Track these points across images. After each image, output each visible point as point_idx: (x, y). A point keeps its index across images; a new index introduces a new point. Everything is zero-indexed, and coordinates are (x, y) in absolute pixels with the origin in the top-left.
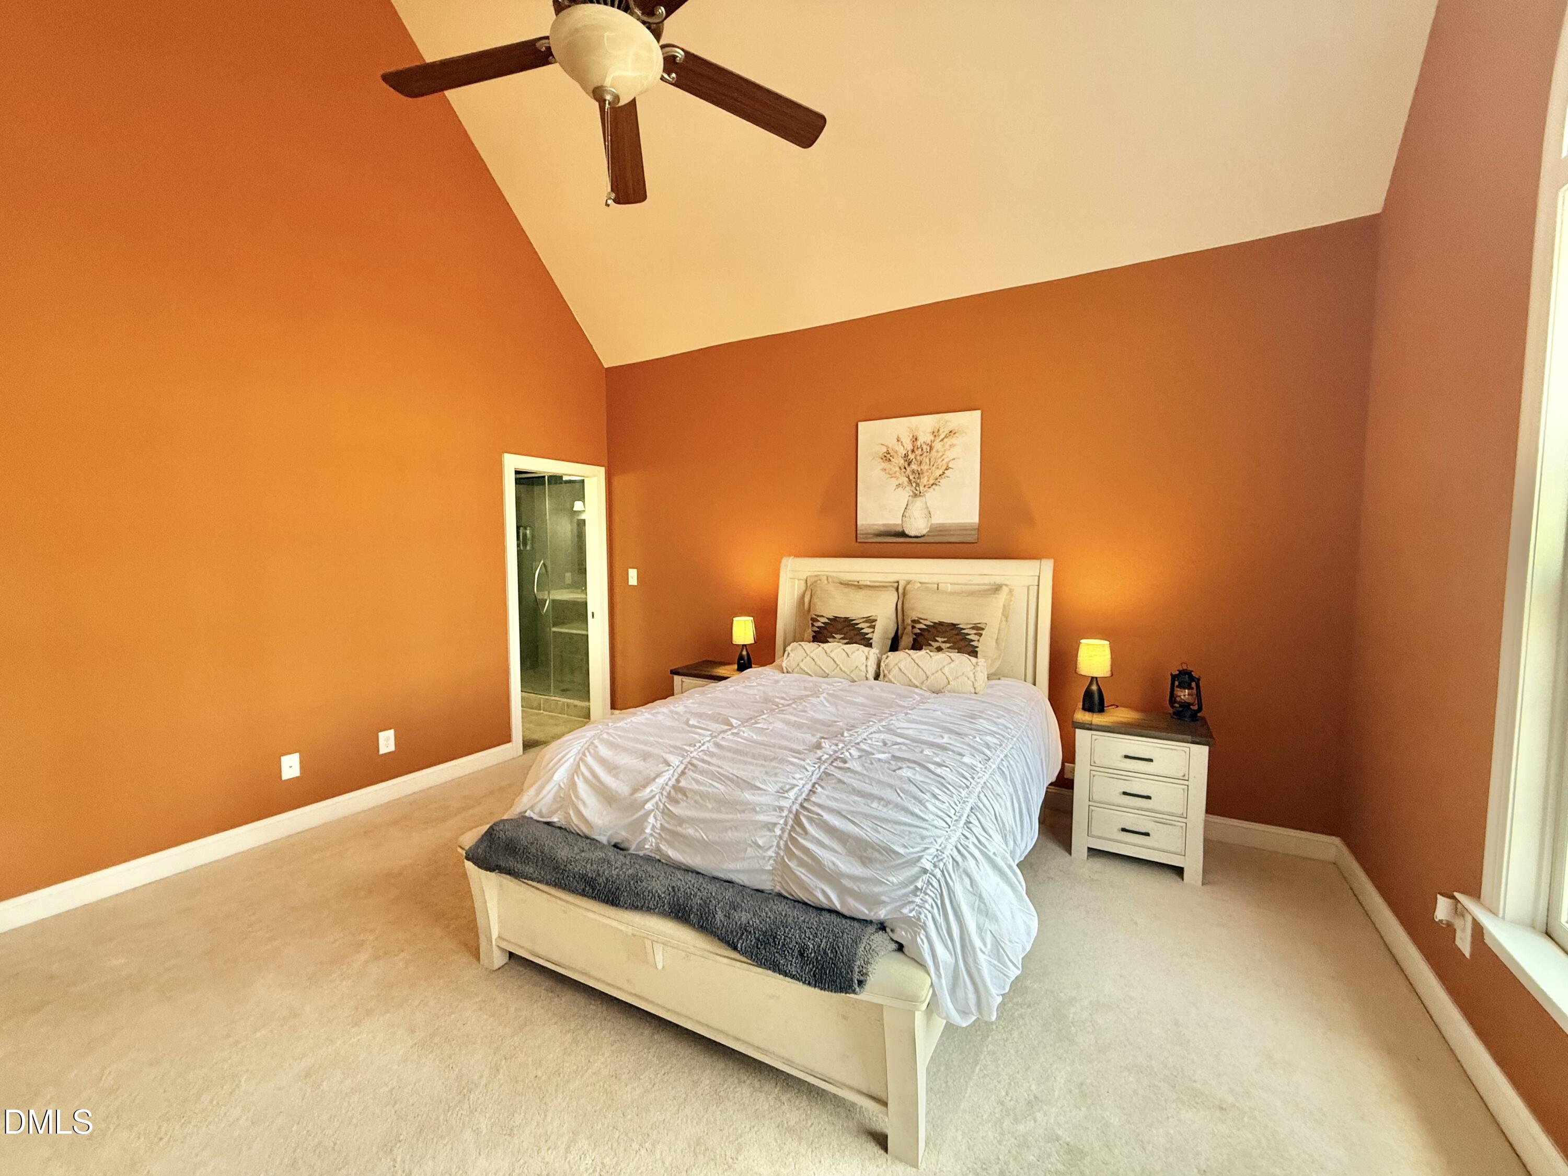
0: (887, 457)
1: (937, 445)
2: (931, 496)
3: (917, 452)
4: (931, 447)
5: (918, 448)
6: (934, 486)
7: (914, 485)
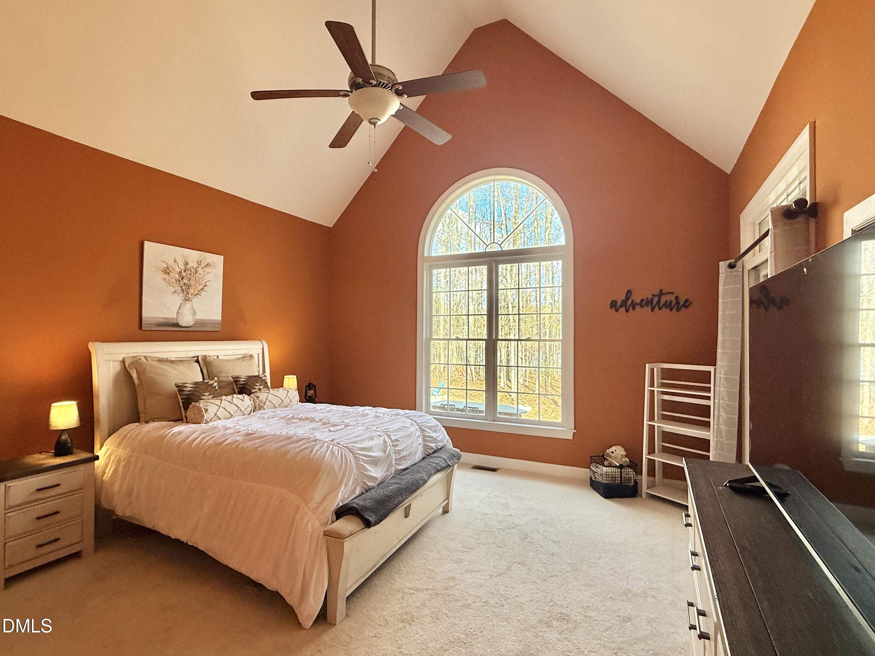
0: (167, 271)
1: (200, 271)
2: (196, 301)
3: (187, 272)
4: (196, 270)
5: (188, 270)
6: (197, 296)
7: (185, 293)
